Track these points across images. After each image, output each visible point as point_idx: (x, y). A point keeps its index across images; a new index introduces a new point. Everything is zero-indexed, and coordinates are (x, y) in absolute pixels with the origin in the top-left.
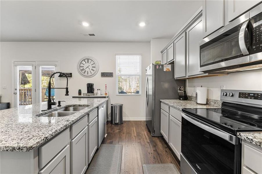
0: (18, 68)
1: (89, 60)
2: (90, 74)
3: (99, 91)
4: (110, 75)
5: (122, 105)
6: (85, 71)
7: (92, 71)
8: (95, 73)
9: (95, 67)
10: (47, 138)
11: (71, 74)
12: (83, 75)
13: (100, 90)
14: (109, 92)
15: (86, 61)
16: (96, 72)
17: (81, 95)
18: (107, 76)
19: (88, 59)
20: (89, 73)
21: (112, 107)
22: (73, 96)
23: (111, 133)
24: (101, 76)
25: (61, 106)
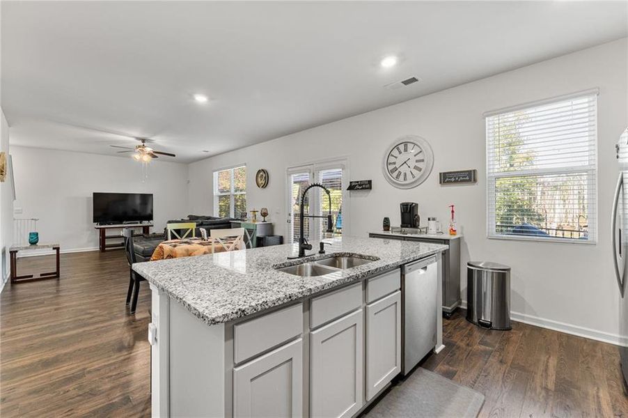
0: (292, 178)
1: (409, 144)
2: (410, 179)
3: (431, 222)
4: (468, 177)
5: (509, 270)
6: (400, 173)
7: (415, 172)
8: (422, 175)
9: (423, 161)
10: (243, 311)
11: (370, 182)
12: (394, 182)
13: (434, 219)
14: (462, 228)
15: (402, 147)
16: (424, 172)
17: (388, 230)
18: (456, 181)
19: (406, 144)
20: (409, 176)
21: (470, 272)
22: (371, 232)
23: (458, 348)
24: (441, 183)
25: (324, 252)
